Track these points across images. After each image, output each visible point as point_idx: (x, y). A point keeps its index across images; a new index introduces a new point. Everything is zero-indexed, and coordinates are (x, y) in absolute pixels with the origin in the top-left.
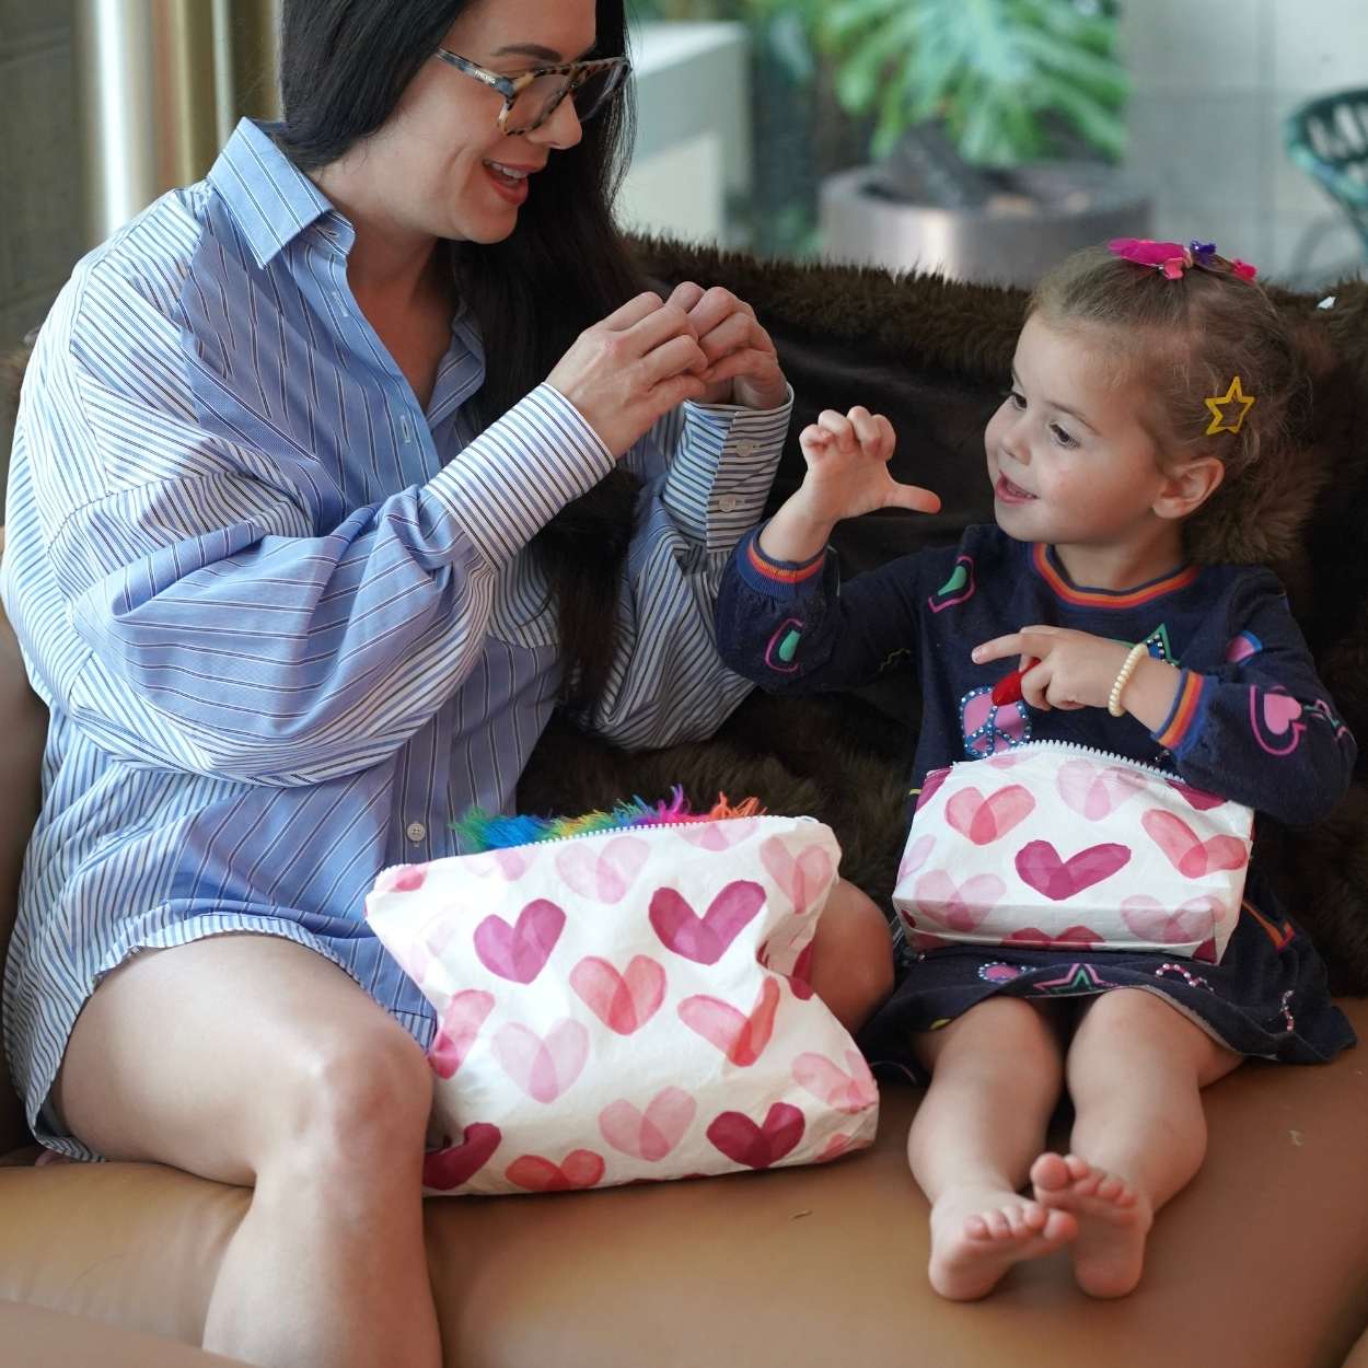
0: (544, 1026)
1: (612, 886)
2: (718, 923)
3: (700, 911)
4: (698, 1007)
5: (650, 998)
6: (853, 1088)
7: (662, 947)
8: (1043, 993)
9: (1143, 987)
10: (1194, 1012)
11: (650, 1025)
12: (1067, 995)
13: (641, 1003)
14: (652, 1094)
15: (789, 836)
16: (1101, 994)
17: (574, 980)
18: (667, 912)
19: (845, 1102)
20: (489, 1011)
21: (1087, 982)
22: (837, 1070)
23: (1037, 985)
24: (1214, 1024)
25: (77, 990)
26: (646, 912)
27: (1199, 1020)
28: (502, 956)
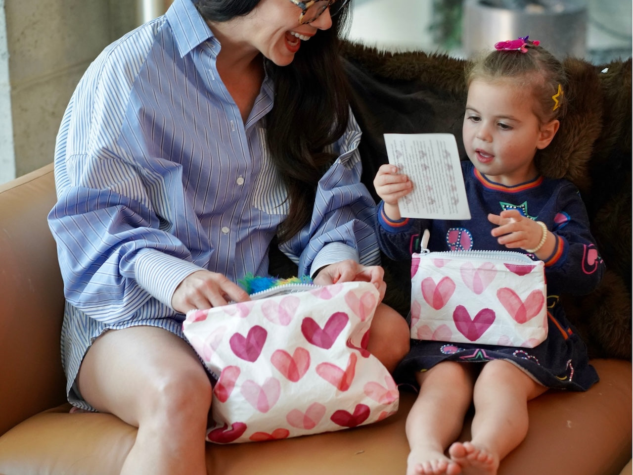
0: (261, 382)
1: (285, 318)
2: (330, 331)
3: (322, 326)
4: (324, 368)
5: (304, 365)
6: (389, 394)
7: (307, 342)
8: (463, 360)
9: (505, 359)
10: (527, 370)
11: (305, 377)
12: (474, 362)
13: (301, 367)
14: (308, 405)
15: (356, 290)
16: (488, 362)
17: (272, 360)
18: (309, 328)
19: (386, 401)
20: (238, 375)
21: (482, 357)
22: (382, 387)
23: (461, 357)
24: (535, 375)
25: (86, 343)
26: (300, 328)
27: (529, 373)
28: (242, 350)
